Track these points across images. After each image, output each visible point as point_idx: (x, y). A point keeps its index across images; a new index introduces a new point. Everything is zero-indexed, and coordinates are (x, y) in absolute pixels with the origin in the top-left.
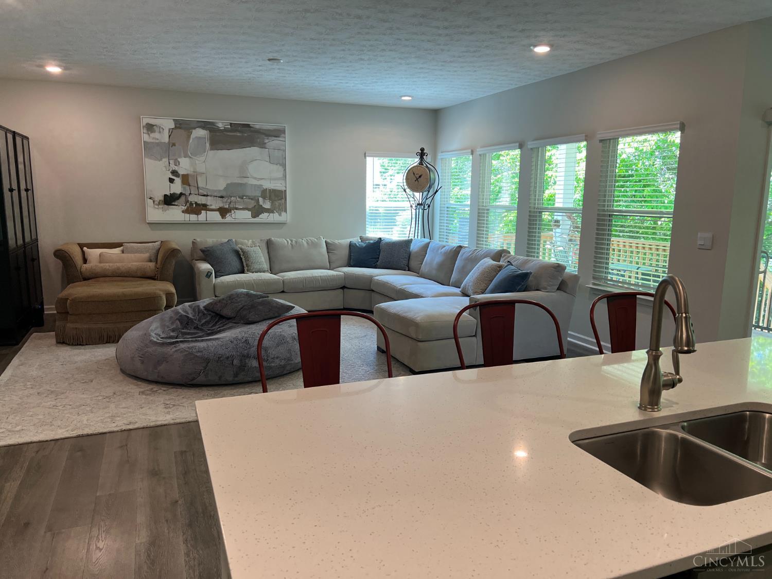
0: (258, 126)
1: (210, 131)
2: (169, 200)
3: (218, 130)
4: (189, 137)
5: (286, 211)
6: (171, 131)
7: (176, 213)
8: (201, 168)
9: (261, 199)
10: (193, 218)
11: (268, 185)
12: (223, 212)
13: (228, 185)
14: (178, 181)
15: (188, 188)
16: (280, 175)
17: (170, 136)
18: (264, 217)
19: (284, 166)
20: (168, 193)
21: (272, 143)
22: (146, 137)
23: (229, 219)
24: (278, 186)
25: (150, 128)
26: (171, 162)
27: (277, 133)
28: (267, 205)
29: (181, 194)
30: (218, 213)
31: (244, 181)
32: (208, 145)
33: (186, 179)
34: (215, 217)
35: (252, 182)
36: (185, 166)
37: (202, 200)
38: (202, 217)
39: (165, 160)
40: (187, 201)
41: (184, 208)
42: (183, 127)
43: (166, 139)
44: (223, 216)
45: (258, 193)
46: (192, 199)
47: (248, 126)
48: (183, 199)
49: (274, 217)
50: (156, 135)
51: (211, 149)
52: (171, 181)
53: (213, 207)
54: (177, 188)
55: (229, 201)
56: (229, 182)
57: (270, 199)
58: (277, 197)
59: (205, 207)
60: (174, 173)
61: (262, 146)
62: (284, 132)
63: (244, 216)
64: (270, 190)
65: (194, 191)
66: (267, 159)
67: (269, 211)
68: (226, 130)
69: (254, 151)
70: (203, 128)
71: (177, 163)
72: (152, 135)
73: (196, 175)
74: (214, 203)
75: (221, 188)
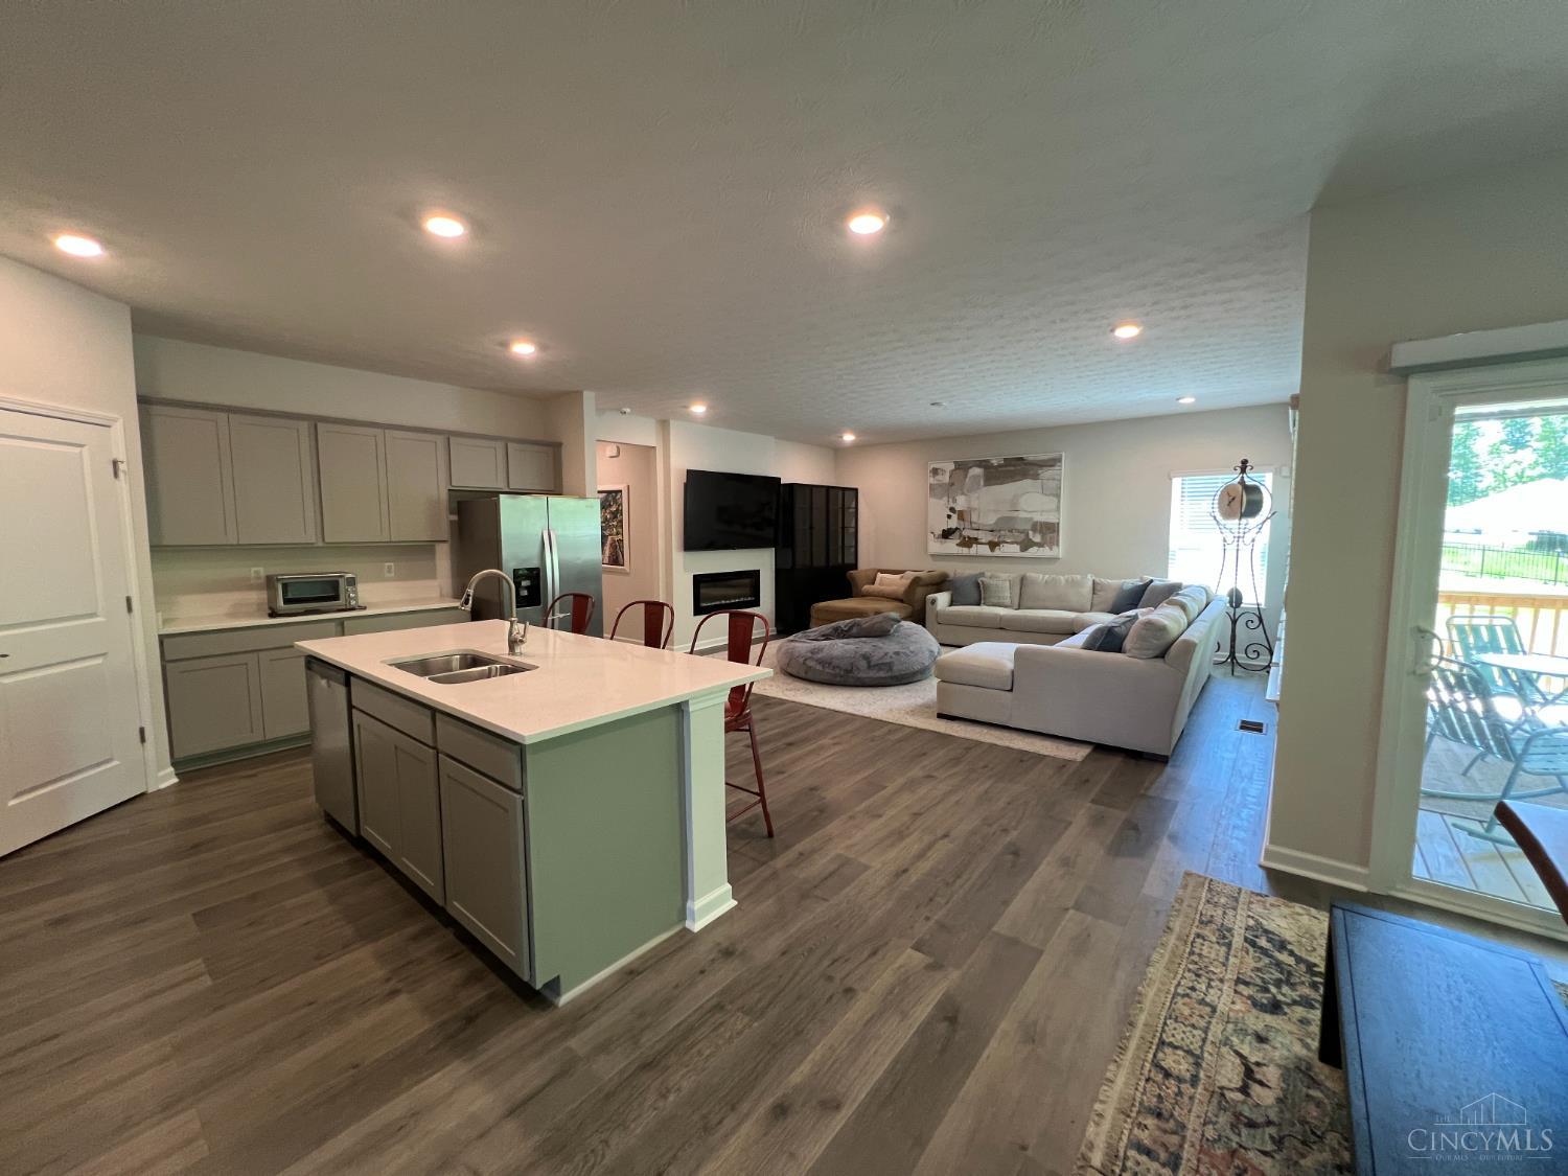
0: (1031, 457)
1: (985, 469)
2: (947, 534)
3: (992, 466)
4: (966, 476)
5: (1058, 545)
6: (952, 472)
7: (951, 546)
8: (975, 504)
9: (1031, 533)
10: (965, 551)
11: (1039, 518)
12: (993, 545)
13: (999, 519)
14: (955, 517)
15: (962, 522)
16: (1054, 506)
17: (950, 477)
18: (1033, 552)
19: (1058, 496)
20: (945, 528)
21: (1046, 473)
22: (931, 480)
23: (997, 552)
24: (1051, 518)
25: (935, 472)
26: (951, 500)
27: (1053, 462)
28: (1037, 539)
29: (957, 529)
30: (987, 547)
31: (1015, 514)
32: (982, 483)
33: (961, 516)
34: (985, 550)
35: (1022, 515)
36: (961, 503)
37: (973, 534)
38: (974, 550)
39: (945, 498)
40: (961, 535)
41: (959, 541)
42: (962, 467)
43: (946, 479)
44: (992, 550)
45: (1028, 527)
46: (966, 533)
47: (1022, 459)
48: (957, 533)
49: (1045, 552)
50: (939, 477)
51: (985, 485)
52: (949, 517)
53: (983, 541)
54: (953, 523)
55: (998, 535)
56: (999, 516)
57: (1041, 532)
58: (1049, 530)
59: (976, 541)
60: (952, 510)
61: (1036, 477)
62: (1060, 460)
63: (1011, 550)
64: (1041, 523)
65: (967, 525)
66: (1040, 491)
67: (1040, 545)
68: (1000, 466)
69: (1027, 483)
70: (979, 466)
71: (955, 501)
72: (937, 477)
73: (970, 510)
74: (984, 537)
75: (992, 522)
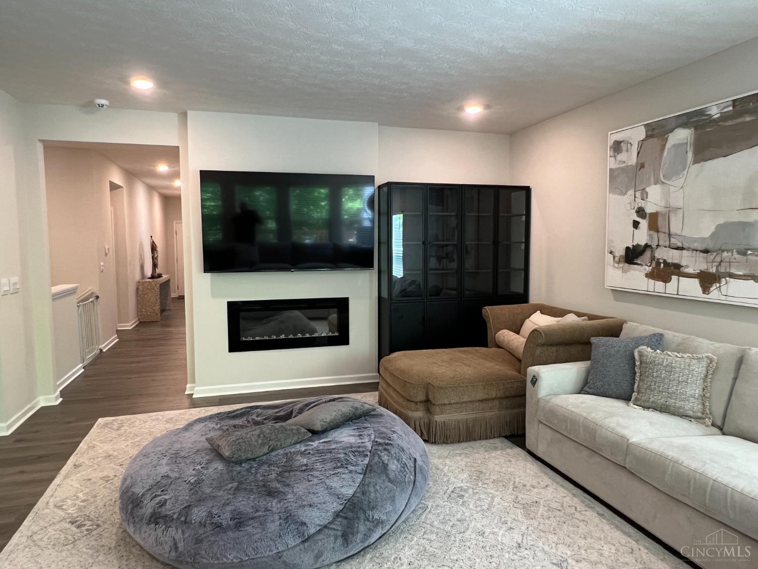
1: (696, 129)
2: (632, 256)
3: (711, 121)
4: (664, 148)
6: (641, 144)
7: (638, 278)
8: (677, 200)
13: (719, 227)
14: (644, 224)
15: (655, 235)
17: (638, 153)
20: (630, 246)
22: (611, 163)
23: (714, 295)
25: (617, 147)
26: (638, 194)
29: (647, 246)
30: (696, 282)
31: (752, 216)
32: (690, 155)
33: (654, 221)
34: (691, 288)
36: (655, 199)
38: (674, 286)
39: (631, 192)
40: (653, 258)
41: (648, 269)
42: (657, 132)
43: (632, 157)
44: (706, 289)
46: (661, 255)
48: (648, 254)
51: (696, 161)
52: (636, 224)
53: (690, 270)
54: (642, 237)
55: (718, 259)
56: (721, 221)
59: (677, 269)
60: (641, 212)
65: (663, 239)
68: (724, 117)
71: (645, 196)
72: (620, 157)
73: (670, 210)
74: (693, 263)
75: (706, 234)
